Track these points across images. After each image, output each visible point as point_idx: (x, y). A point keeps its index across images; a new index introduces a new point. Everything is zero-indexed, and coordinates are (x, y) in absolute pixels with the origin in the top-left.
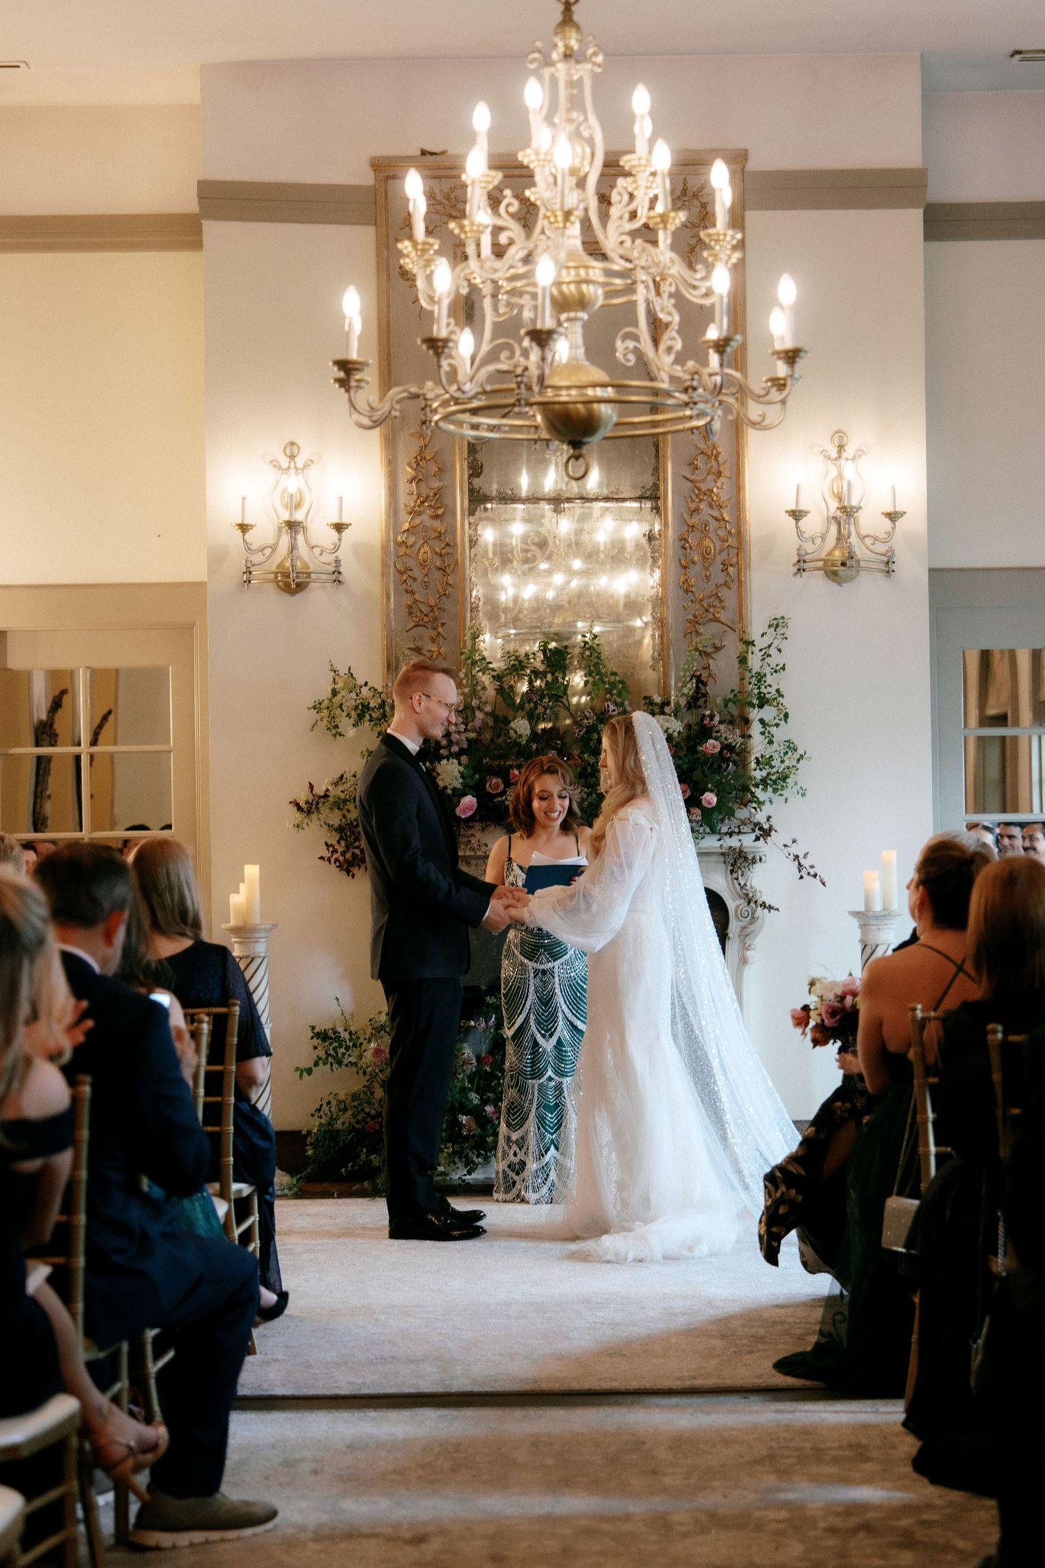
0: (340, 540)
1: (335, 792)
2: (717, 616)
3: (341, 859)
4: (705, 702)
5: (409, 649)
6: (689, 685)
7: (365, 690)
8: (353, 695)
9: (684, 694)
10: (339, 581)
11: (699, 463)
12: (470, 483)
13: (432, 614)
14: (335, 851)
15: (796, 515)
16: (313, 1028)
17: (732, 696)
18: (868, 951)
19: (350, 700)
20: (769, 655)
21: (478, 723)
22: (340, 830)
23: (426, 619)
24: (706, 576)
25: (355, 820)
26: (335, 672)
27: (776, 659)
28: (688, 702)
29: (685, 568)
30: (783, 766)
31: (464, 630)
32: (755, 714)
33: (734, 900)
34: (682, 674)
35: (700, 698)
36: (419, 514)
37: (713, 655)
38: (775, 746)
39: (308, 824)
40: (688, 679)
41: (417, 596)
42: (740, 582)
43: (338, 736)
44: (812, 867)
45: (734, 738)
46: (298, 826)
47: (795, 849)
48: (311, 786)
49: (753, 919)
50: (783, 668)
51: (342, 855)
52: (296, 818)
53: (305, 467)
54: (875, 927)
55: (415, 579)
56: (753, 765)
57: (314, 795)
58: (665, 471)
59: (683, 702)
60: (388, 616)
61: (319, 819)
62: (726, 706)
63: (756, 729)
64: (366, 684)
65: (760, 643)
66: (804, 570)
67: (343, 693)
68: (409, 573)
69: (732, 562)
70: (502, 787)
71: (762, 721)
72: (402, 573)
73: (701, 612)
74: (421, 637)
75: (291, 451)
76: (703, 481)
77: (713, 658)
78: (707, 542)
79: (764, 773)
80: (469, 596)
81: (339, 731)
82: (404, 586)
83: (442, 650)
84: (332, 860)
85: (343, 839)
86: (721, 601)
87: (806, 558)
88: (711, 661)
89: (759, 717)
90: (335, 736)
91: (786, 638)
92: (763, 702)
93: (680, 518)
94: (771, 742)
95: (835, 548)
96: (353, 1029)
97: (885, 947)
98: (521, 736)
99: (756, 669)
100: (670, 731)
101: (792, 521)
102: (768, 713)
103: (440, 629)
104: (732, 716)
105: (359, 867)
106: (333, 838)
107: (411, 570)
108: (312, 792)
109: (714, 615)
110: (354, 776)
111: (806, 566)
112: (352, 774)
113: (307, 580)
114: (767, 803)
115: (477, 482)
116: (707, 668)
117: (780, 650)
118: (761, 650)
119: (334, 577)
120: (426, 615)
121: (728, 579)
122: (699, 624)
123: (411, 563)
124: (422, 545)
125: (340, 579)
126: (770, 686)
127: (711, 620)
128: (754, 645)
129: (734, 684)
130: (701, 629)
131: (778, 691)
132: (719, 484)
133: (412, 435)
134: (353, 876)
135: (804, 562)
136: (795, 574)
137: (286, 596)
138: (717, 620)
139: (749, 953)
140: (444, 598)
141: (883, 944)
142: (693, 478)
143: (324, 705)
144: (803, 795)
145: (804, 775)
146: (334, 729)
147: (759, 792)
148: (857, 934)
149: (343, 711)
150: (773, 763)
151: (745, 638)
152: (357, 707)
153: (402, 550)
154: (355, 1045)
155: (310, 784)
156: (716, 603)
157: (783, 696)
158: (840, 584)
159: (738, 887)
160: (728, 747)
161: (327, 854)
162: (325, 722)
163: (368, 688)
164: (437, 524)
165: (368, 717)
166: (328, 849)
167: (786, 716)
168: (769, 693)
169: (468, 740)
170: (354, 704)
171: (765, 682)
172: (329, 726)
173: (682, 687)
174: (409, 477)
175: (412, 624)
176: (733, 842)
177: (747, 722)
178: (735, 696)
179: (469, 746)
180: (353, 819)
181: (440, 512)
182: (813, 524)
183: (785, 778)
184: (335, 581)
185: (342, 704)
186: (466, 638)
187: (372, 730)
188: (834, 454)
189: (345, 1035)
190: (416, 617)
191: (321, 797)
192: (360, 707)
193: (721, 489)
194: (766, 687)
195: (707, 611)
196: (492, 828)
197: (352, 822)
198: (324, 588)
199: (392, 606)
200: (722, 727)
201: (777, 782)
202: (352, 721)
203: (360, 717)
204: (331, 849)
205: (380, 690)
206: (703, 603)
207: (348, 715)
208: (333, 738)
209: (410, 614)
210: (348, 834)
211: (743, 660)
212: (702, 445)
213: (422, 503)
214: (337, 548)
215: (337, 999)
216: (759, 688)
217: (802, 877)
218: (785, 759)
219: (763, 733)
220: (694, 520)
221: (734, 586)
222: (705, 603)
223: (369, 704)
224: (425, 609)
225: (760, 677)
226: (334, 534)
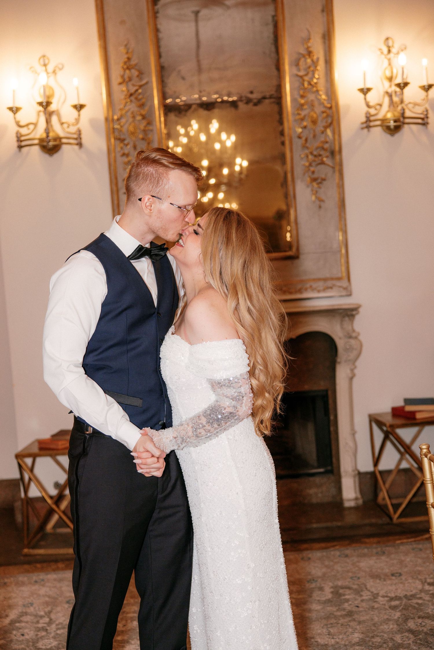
0: (79, 115)
10: (81, 144)
11: (302, 64)
15: (365, 91)
33: (341, 339)
36: (128, 103)
53: (53, 71)
66: (370, 126)
75: (44, 61)
95: (388, 111)
101: (362, 96)
111: (372, 124)
113: (60, 144)
123: (123, 134)
124: (132, 124)
125: (81, 142)
132: (316, 76)
135: (370, 121)
137: (47, 157)
153: (118, 128)
158: (392, 135)
159: (343, 331)
182: (374, 97)
184: (77, 143)
188: (385, 50)
212: (304, 52)
214: (77, 121)
226: (75, 112)
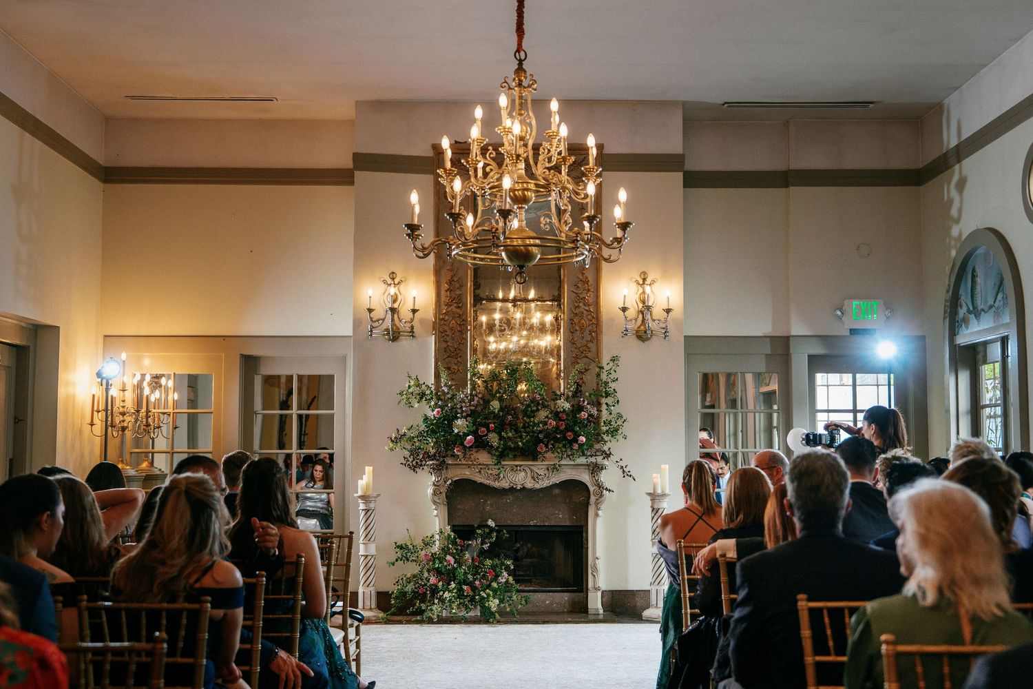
0: (414, 317)
1: (410, 434)
2: (587, 355)
3: (411, 465)
4: (581, 395)
5: (444, 367)
6: (573, 387)
7: (423, 386)
8: (418, 388)
9: (571, 391)
11: (579, 285)
12: (474, 292)
13: (455, 352)
14: (408, 461)
15: (624, 309)
16: (396, 543)
18: (655, 511)
19: (417, 390)
20: (610, 374)
21: (475, 402)
22: (411, 451)
23: (452, 354)
24: (582, 337)
26: (410, 377)
27: (613, 376)
28: (573, 395)
29: (572, 333)
30: (616, 425)
32: (604, 401)
33: (593, 486)
34: (570, 381)
35: (578, 393)
36: (451, 305)
37: (584, 373)
38: (613, 415)
39: (395, 448)
40: (573, 384)
41: (449, 343)
43: (410, 407)
44: (629, 472)
45: (594, 412)
46: (391, 449)
47: (621, 463)
48: (398, 431)
49: (602, 496)
50: (617, 380)
51: (411, 463)
52: (390, 445)
53: (399, 283)
54: (659, 501)
55: (448, 336)
56: (602, 424)
57: (399, 435)
58: (564, 288)
59: (570, 394)
60: (436, 352)
61: (401, 446)
62: (590, 397)
63: (604, 407)
64: (424, 384)
65: (607, 368)
66: (627, 335)
67: (413, 387)
68: (445, 333)
69: (594, 331)
70: (486, 432)
71: (607, 404)
72: (442, 333)
73: (579, 353)
74: (450, 363)
75: (393, 275)
76: (581, 293)
78: (583, 321)
79: (607, 428)
80: (473, 344)
81: (411, 405)
82: (443, 339)
83: (460, 369)
84: (407, 465)
85: (412, 455)
86: (589, 348)
87: (628, 329)
88: (584, 376)
91: (618, 366)
92: (607, 394)
93: (571, 311)
94: (611, 414)
95: (641, 325)
96: (415, 544)
98: (495, 409)
99: (604, 380)
100: (565, 408)
101: (622, 312)
102: (610, 400)
103: (459, 359)
104: (593, 401)
105: (420, 468)
106: (407, 453)
107: (446, 331)
108: (398, 433)
109: (585, 355)
111: (627, 333)
112: (417, 425)
113: (399, 335)
114: (609, 442)
115: (476, 291)
116: (582, 379)
117: (615, 371)
118: (607, 371)
119: (411, 334)
120: (453, 352)
121: (592, 339)
122: (578, 359)
123: (446, 328)
124: (452, 320)
125: (414, 335)
126: (611, 388)
127: (584, 357)
128: (604, 369)
129: (594, 386)
130: (579, 361)
131: (614, 390)
132: (588, 295)
133: (448, 270)
134: (416, 472)
135: (627, 331)
136: (623, 337)
137: (389, 343)
138: (586, 357)
139: (600, 512)
141: (662, 508)
142: (577, 292)
143: (404, 393)
144: (625, 438)
145: (625, 430)
146: (409, 404)
147: (605, 437)
148: (650, 503)
149: (413, 395)
150: (612, 423)
151: (600, 365)
152: (420, 394)
153: (442, 322)
154: (415, 552)
155: (397, 429)
156: (586, 349)
157: (616, 393)
158: (643, 342)
159: (595, 481)
160: (591, 415)
161: (404, 462)
162: (404, 401)
164: (458, 310)
165: (425, 399)
167: (618, 401)
168: (610, 391)
169: (470, 410)
170: (418, 392)
171: (608, 386)
172: (406, 402)
173: (570, 387)
174: (446, 289)
175: (446, 357)
176: (593, 460)
177: (599, 404)
178: (594, 392)
179: (471, 413)
181: (460, 305)
182: (631, 313)
183: (617, 430)
184: (411, 336)
185: (413, 393)
187: (426, 405)
188: (641, 282)
189: (411, 547)
190: (448, 353)
191: (402, 436)
193: (590, 297)
194: (609, 388)
195: (582, 353)
196: (481, 451)
197: (416, 447)
198: (407, 339)
199: (438, 348)
200: (588, 406)
201: (614, 432)
202: (417, 400)
203: (421, 398)
204: (406, 460)
205: (431, 386)
206: (580, 349)
208: (408, 408)
209: (445, 351)
210: (415, 453)
211: (598, 375)
212: (581, 277)
213: (452, 301)
214: (412, 320)
215: (408, 530)
216: (606, 389)
217: (624, 477)
218: (617, 421)
219: (607, 409)
220: (577, 311)
221: (595, 342)
223: (425, 392)
224: (453, 350)
225: (606, 383)
226: (411, 315)
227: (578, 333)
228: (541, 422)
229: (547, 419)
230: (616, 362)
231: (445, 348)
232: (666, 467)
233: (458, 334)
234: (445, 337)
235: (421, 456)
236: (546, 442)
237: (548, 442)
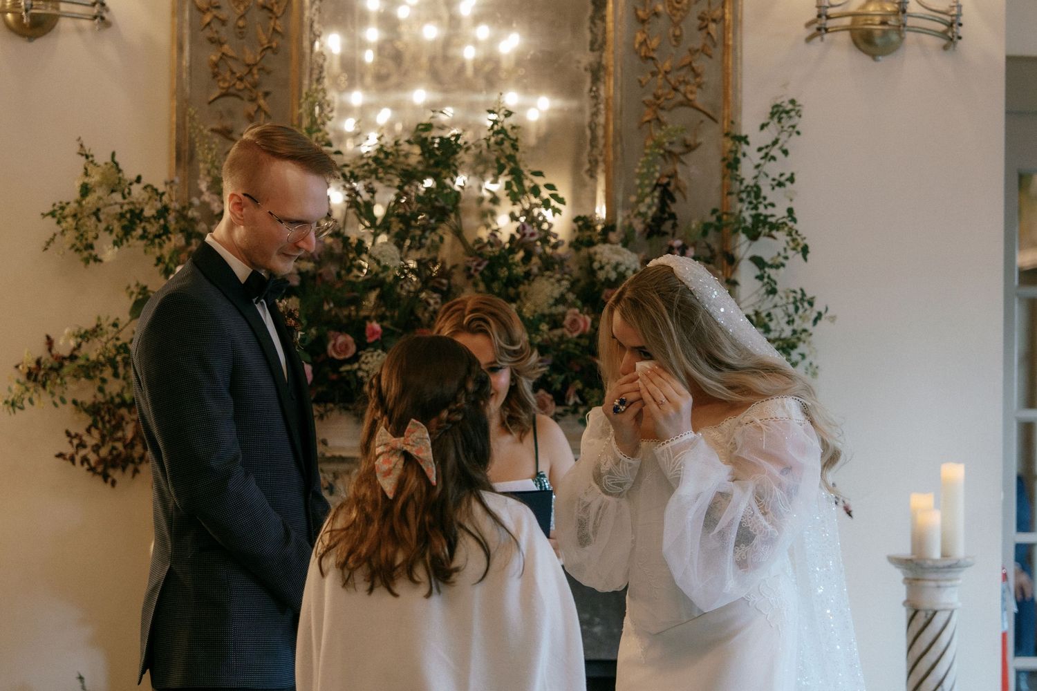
2: (690, 96)
3: (93, 458)
4: (675, 226)
5: (213, 130)
6: (648, 200)
7: (136, 189)
8: (117, 197)
9: (640, 214)
10: (103, 18)
13: (249, 78)
14: (82, 445)
17: (713, 219)
18: (920, 620)
20: (773, 158)
22: (94, 410)
23: (239, 85)
24: (674, 36)
25: (118, 395)
26: (87, 157)
27: (779, 166)
28: (649, 226)
29: (643, 21)
30: (790, 329)
31: (300, 97)
32: (744, 248)
34: (637, 182)
35: (666, 219)
37: (683, 158)
39: (31, 401)
40: (648, 190)
41: (226, 48)
42: (726, 46)
43: (92, 262)
46: (13, 404)
48: (50, 342)
50: (791, 179)
51: (94, 451)
52: (10, 390)
54: (932, 584)
55: (223, 22)
57: (52, 356)
59: (639, 226)
60: (179, 77)
61: (52, 394)
62: (705, 233)
63: (747, 270)
64: (139, 180)
65: (758, 138)
66: (826, 30)
67: (100, 192)
68: (215, 12)
69: (714, 17)
70: (353, 349)
71: (757, 259)
72: (203, 11)
73: (666, 91)
74: (231, 113)
77: (683, 163)
80: (308, 51)
81: (94, 253)
82: (208, 33)
84: (78, 459)
85: (97, 428)
86: (697, 75)
87: (830, 11)
88: (679, 167)
89: (750, 254)
90: (87, 261)
91: (798, 133)
92: (759, 228)
94: (771, 292)
97: (947, 615)
98: (386, 268)
99: (749, 181)
100: (622, 268)
102: (767, 248)
103: (262, 102)
104: (712, 251)
105: (124, 469)
106: (79, 424)
107: (218, 7)
108: (50, 350)
109: (685, 95)
110: (115, 325)
111: (830, 24)
112: (111, 321)
113: (54, 12)
116: (673, 175)
117: (785, 152)
118: (760, 150)
119: (95, 10)
120: (241, 79)
121: (709, 43)
122: (662, 109)
125: (105, 15)
126: (773, 205)
127: (681, 104)
128: (747, 143)
129: (714, 200)
130: (664, 116)
131: (790, 211)
134: (113, 483)
135: (828, 17)
136: (809, 39)
137: (21, 43)
138: (688, 103)
140: (269, 53)
141: (945, 610)
143: (69, 210)
144: (814, 375)
146: (86, 251)
148: (901, 592)
149: (99, 220)
151: (734, 132)
152: (122, 215)
155: (48, 338)
156: (690, 78)
157: (794, 220)
158: (874, 56)
161: (68, 450)
162: (71, 236)
163: (141, 186)
165: (139, 231)
166: (71, 442)
167: (805, 250)
168: (772, 216)
169: (300, 273)
170: (117, 209)
171: (765, 198)
172: (78, 245)
173: (638, 202)
175: (217, 93)
177: (732, 261)
178: (719, 219)
179: (302, 282)
180: (114, 394)
184: (95, 17)
185: (98, 210)
186: (301, 111)
187: (145, 251)
190: (224, 80)
191: (64, 358)
192: (128, 216)
194: (766, 207)
195: (675, 89)
196: (335, 414)
197: (112, 398)
198: (80, 30)
199: (186, 62)
202: (114, 237)
203: (127, 230)
204: (76, 442)
205: (161, 189)
206: (669, 76)
207: (107, 229)
208: (83, 264)
209: (215, 75)
210: (107, 418)
211: (732, 164)
215: (81, 678)
216: (756, 208)
218: (796, 318)
219: (760, 278)
221: (717, 52)
222: (671, 78)
223: (142, 210)
224: (240, 70)
225: (756, 191)
227: (662, 23)
228: (543, 317)
229: (561, 308)
230: (786, 122)
231: (216, 65)
232: (955, 472)
233: (259, 16)
234: (215, 26)
235: (129, 432)
236: (558, 386)
237: (565, 385)
